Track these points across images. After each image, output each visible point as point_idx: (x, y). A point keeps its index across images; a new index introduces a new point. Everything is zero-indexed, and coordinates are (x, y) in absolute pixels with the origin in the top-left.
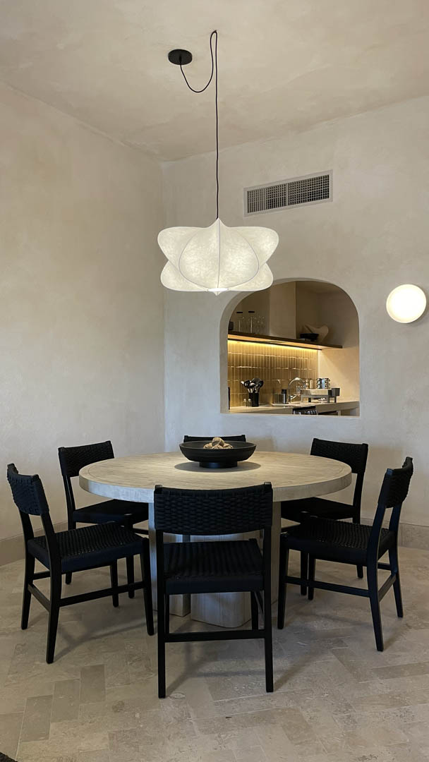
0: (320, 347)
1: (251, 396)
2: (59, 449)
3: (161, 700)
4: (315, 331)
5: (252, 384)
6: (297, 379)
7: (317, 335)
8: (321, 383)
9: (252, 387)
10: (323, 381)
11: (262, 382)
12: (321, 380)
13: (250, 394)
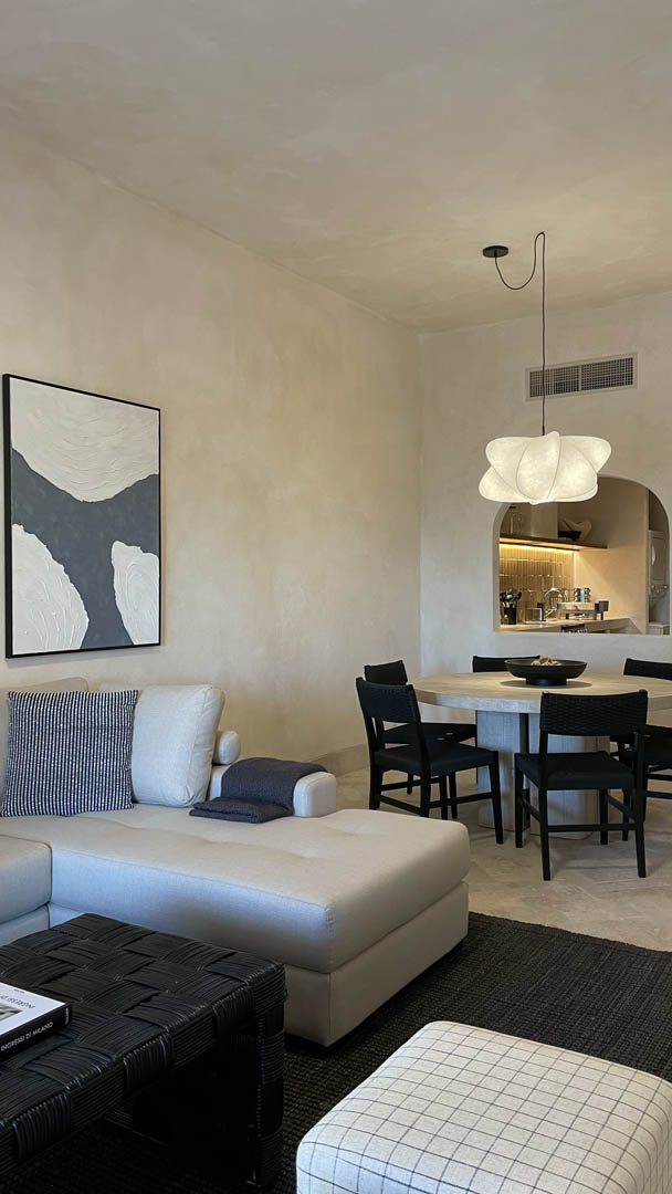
0: (576, 547)
1: (506, 611)
2: (366, 667)
3: (547, 882)
4: (576, 527)
5: (509, 597)
6: (553, 589)
7: (579, 533)
8: (579, 594)
9: (508, 600)
10: (582, 592)
11: (520, 594)
12: (579, 590)
13: (506, 609)
